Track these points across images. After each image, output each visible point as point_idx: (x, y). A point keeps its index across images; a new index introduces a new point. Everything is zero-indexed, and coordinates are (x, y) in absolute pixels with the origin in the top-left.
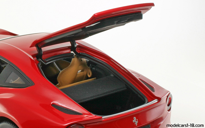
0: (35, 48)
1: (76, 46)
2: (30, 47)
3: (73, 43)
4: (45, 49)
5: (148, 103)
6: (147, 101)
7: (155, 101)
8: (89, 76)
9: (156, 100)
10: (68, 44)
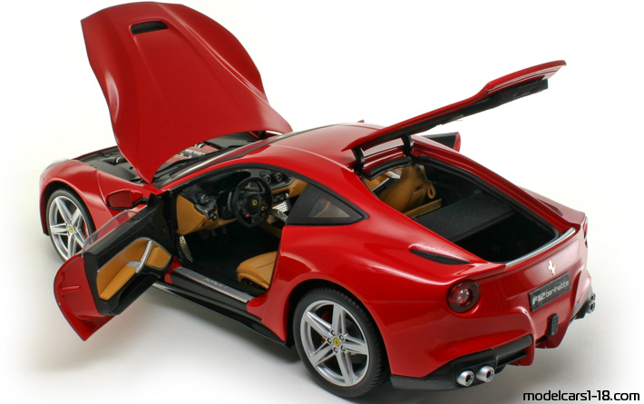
0: (350, 151)
1: (412, 144)
2: (343, 150)
3: (406, 140)
4: (366, 153)
5: (559, 236)
6: (557, 233)
7: (572, 231)
8: (431, 197)
9: (572, 229)
10: (399, 142)
